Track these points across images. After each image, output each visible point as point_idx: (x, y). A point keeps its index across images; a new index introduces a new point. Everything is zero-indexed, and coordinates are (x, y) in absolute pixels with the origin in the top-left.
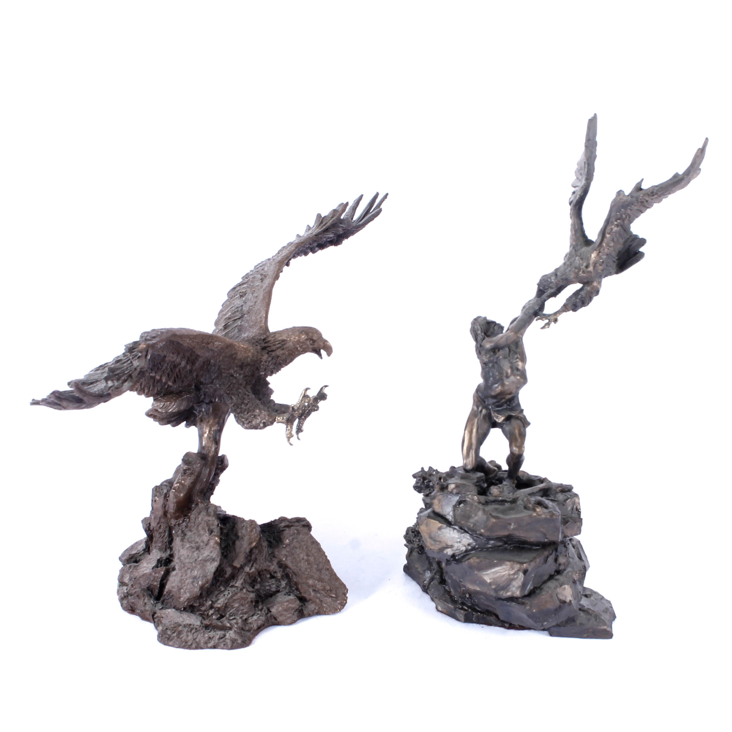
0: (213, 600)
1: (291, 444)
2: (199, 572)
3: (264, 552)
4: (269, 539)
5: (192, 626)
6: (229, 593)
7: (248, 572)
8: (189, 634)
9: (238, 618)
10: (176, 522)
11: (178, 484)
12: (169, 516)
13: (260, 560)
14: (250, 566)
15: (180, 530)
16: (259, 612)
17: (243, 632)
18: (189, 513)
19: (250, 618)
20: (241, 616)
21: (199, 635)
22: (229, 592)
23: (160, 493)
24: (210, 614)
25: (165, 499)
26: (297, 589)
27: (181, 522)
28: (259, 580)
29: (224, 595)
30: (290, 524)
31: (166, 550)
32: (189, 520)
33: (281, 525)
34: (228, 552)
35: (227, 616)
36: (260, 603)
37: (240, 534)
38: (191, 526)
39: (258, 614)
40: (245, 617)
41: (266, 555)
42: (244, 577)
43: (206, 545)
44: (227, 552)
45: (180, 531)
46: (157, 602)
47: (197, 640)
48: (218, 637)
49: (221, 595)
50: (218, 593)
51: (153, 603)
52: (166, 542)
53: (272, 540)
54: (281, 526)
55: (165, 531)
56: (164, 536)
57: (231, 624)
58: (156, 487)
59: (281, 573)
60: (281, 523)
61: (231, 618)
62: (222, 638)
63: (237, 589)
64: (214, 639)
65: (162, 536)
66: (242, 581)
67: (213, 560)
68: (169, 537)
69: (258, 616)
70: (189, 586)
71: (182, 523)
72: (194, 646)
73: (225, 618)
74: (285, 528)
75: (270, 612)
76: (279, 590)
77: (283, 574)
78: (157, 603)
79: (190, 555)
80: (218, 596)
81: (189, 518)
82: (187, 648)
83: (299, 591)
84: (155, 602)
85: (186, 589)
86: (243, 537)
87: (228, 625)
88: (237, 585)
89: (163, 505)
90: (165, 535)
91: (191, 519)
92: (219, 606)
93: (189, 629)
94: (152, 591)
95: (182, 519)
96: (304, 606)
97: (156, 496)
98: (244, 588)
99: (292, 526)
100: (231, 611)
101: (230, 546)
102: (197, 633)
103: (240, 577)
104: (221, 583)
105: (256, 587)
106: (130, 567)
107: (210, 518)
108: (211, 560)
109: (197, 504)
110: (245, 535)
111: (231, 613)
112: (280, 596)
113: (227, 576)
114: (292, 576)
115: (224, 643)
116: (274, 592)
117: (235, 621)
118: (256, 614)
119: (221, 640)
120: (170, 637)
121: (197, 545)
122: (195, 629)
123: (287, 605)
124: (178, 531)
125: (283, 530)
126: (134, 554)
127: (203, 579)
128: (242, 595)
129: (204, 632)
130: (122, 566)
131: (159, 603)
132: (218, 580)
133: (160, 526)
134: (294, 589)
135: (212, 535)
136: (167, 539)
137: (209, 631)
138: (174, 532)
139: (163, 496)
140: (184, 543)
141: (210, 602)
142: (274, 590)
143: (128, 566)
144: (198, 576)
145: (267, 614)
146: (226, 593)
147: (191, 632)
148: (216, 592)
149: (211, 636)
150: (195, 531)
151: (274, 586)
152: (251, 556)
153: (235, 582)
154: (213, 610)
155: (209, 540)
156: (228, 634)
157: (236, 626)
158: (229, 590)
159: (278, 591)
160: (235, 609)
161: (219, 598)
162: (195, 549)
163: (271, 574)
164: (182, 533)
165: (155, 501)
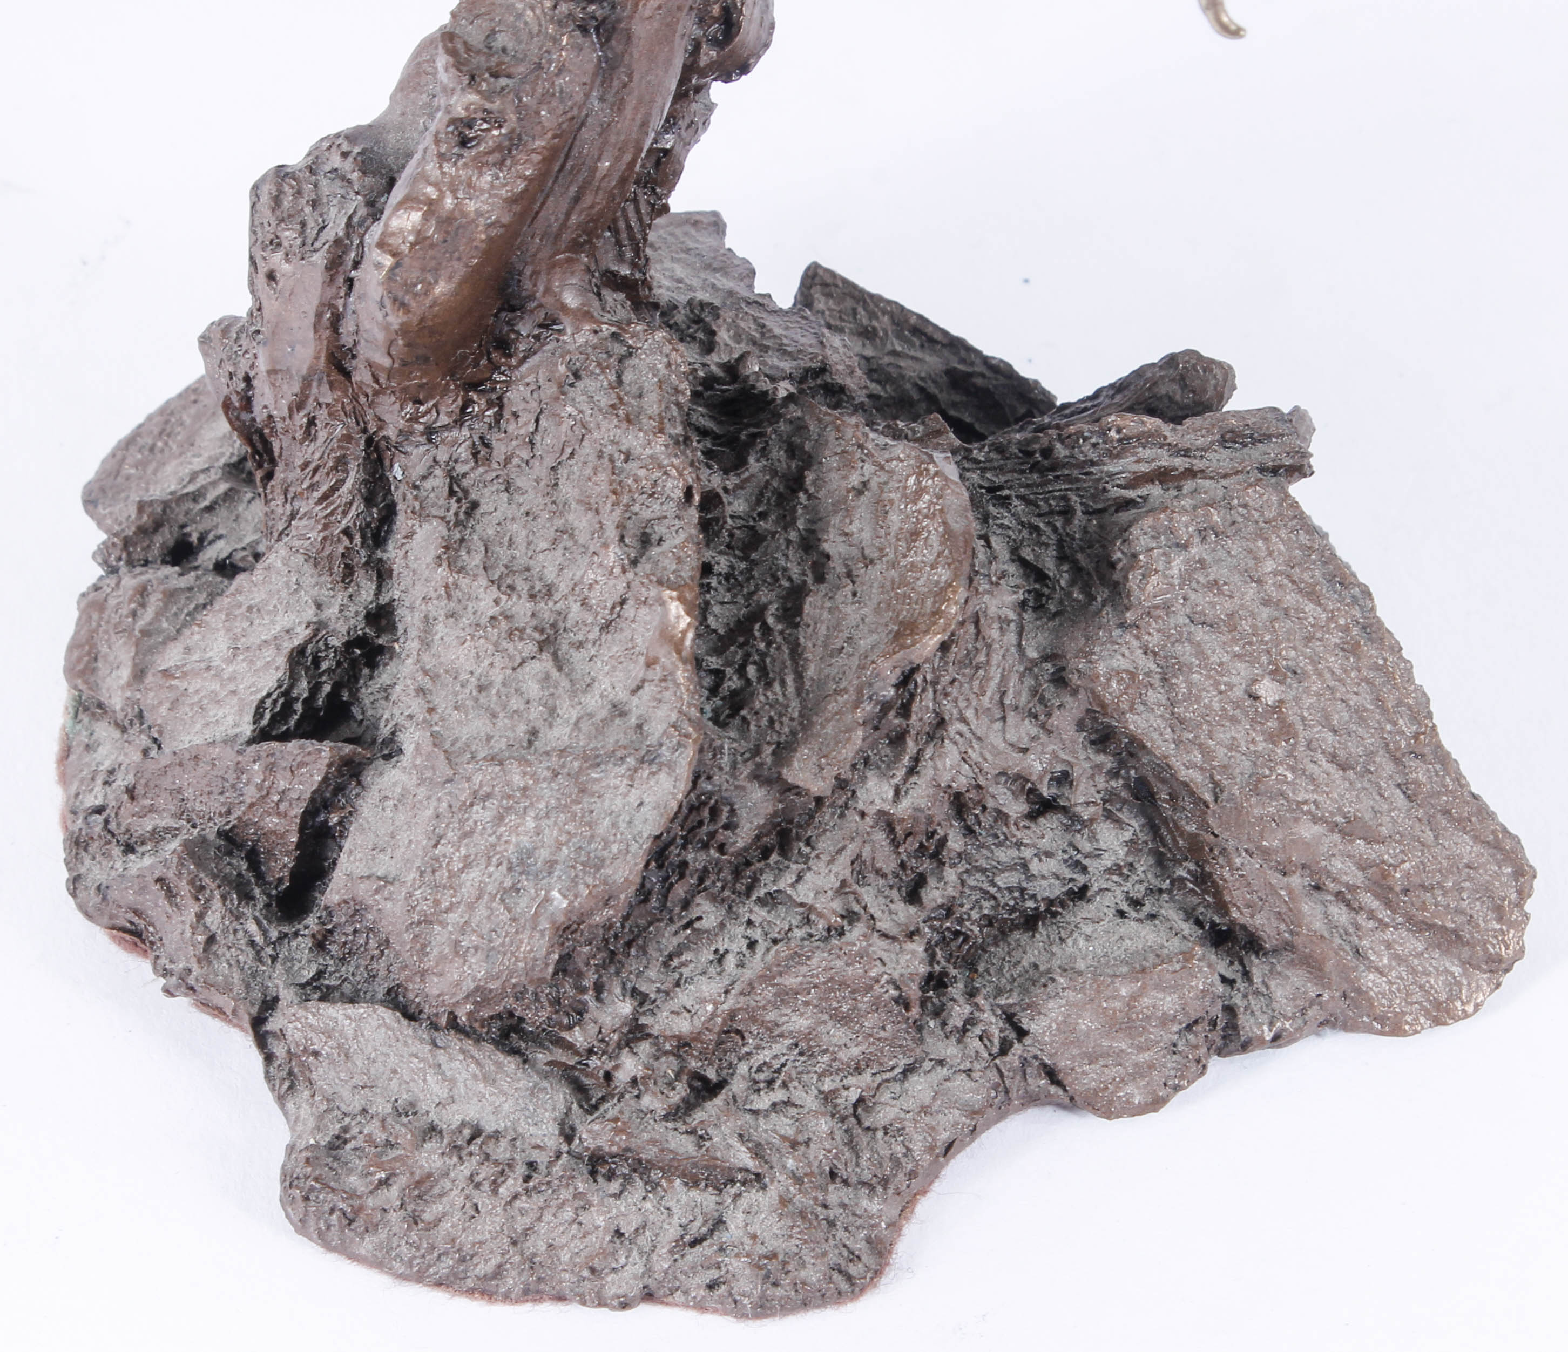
0: (643, 988)
1: (1233, 32)
2: (550, 834)
3: (996, 658)
4: (1027, 554)
5: (501, 1151)
6: (752, 945)
7: (881, 813)
8: (483, 1199)
9: (810, 1101)
10: (414, 419)
11: (416, 216)
12: (362, 375)
13: (963, 720)
14: (900, 773)
15: (438, 472)
16: (950, 1050)
17: (835, 1194)
18: (496, 368)
19: (885, 1096)
20: (827, 1085)
21: (548, 1217)
22: (757, 934)
23: (303, 224)
24: (622, 1077)
25: (332, 280)
26: (1203, 879)
27: (444, 420)
28: (956, 842)
29: (720, 958)
30: (1180, 463)
31: (349, 571)
32: (498, 417)
33: (1112, 467)
34: (751, 671)
35: (738, 1086)
36: (956, 990)
37: (833, 545)
38: (508, 460)
39: (941, 1063)
40: (853, 1095)
41: (1004, 679)
42: (852, 848)
43: (606, 627)
44: (742, 671)
45: (438, 481)
46: (286, 929)
47: (536, 1244)
48: (673, 1232)
49: (697, 951)
50: (675, 941)
51: (259, 939)
52: (347, 532)
53: (1049, 564)
54: (1111, 475)
55: (341, 463)
56: (334, 489)
57: (757, 1152)
58: (281, 173)
59: (1101, 781)
60: (1118, 456)
61: (763, 1102)
62: (695, 1243)
63: (808, 921)
64: (644, 1241)
65: (324, 488)
66: (842, 868)
67: (649, 758)
68: (369, 501)
69: (943, 1072)
70: (481, 911)
71: (446, 427)
72: (512, 1281)
73: (719, 1101)
74: (1142, 491)
75: (1022, 1033)
76: (1085, 888)
77: (1117, 784)
78: (283, 937)
79: (497, 676)
80: (675, 963)
81: (499, 403)
82: (471, 1292)
83: (1218, 894)
84: (274, 934)
85: (463, 928)
86: (859, 566)
87: (742, 1157)
88: (804, 893)
89: (319, 315)
90: (341, 482)
91: (507, 414)
92: (683, 1026)
93: (486, 1172)
94: (253, 858)
95: (451, 404)
96: (1241, 985)
97: (275, 243)
98: (851, 917)
99: (1191, 473)
100: (764, 1056)
101: (766, 629)
102: (538, 1200)
103: (825, 845)
104: (701, 880)
105: (933, 895)
106: (143, 592)
107: (633, 440)
108: (631, 761)
109: (549, 323)
110: (871, 553)
111: (759, 1070)
112: (1088, 929)
113: (741, 839)
114: (1173, 797)
115: (713, 1274)
116: (1050, 902)
117: (784, 1125)
118: (927, 1065)
119: (694, 1255)
120: (358, 1211)
121: (546, 610)
122: (521, 1170)
123: (1134, 998)
124: (424, 478)
125: (1128, 504)
126: (166, 505)
127: (574, 881)
128: (839, 963)
129: (577, 1195)
130: (99, 572)
131: (296, 934)
132: (684, 864)
133: (312, 422)
134: (1181, 872)
135: (645, 567)
136: (353, 512)
137: (615, 1186)
138: (397, 472)
139: (320, 259)
140: (464, 582)
141: (626, 1008)
142: (1051, 889)
143: (130, 581)
144: (544, 854)
145: (1005, 1049)
146: (735, 940)
147: (495, 1192)
148: (669, 939)
149: (627, 1230)
150: (532, 498)
151: (1052, 865)
152: (905, 711)
153: (790, 878)
154: (644, 1048)
155: (623, 602)
156: (740, 1216)
157: (791, 1163)
158: (750, 923)
159: (1080, 894)
160: (788, 1042)
161: (686, 971)
162: (529, 648)
163: (1031, 793)
164: (452, 493)
165: (271, 276)
